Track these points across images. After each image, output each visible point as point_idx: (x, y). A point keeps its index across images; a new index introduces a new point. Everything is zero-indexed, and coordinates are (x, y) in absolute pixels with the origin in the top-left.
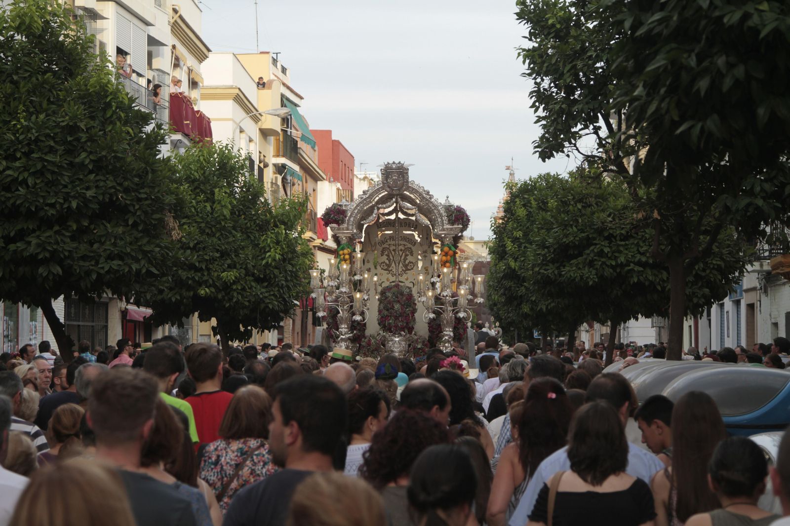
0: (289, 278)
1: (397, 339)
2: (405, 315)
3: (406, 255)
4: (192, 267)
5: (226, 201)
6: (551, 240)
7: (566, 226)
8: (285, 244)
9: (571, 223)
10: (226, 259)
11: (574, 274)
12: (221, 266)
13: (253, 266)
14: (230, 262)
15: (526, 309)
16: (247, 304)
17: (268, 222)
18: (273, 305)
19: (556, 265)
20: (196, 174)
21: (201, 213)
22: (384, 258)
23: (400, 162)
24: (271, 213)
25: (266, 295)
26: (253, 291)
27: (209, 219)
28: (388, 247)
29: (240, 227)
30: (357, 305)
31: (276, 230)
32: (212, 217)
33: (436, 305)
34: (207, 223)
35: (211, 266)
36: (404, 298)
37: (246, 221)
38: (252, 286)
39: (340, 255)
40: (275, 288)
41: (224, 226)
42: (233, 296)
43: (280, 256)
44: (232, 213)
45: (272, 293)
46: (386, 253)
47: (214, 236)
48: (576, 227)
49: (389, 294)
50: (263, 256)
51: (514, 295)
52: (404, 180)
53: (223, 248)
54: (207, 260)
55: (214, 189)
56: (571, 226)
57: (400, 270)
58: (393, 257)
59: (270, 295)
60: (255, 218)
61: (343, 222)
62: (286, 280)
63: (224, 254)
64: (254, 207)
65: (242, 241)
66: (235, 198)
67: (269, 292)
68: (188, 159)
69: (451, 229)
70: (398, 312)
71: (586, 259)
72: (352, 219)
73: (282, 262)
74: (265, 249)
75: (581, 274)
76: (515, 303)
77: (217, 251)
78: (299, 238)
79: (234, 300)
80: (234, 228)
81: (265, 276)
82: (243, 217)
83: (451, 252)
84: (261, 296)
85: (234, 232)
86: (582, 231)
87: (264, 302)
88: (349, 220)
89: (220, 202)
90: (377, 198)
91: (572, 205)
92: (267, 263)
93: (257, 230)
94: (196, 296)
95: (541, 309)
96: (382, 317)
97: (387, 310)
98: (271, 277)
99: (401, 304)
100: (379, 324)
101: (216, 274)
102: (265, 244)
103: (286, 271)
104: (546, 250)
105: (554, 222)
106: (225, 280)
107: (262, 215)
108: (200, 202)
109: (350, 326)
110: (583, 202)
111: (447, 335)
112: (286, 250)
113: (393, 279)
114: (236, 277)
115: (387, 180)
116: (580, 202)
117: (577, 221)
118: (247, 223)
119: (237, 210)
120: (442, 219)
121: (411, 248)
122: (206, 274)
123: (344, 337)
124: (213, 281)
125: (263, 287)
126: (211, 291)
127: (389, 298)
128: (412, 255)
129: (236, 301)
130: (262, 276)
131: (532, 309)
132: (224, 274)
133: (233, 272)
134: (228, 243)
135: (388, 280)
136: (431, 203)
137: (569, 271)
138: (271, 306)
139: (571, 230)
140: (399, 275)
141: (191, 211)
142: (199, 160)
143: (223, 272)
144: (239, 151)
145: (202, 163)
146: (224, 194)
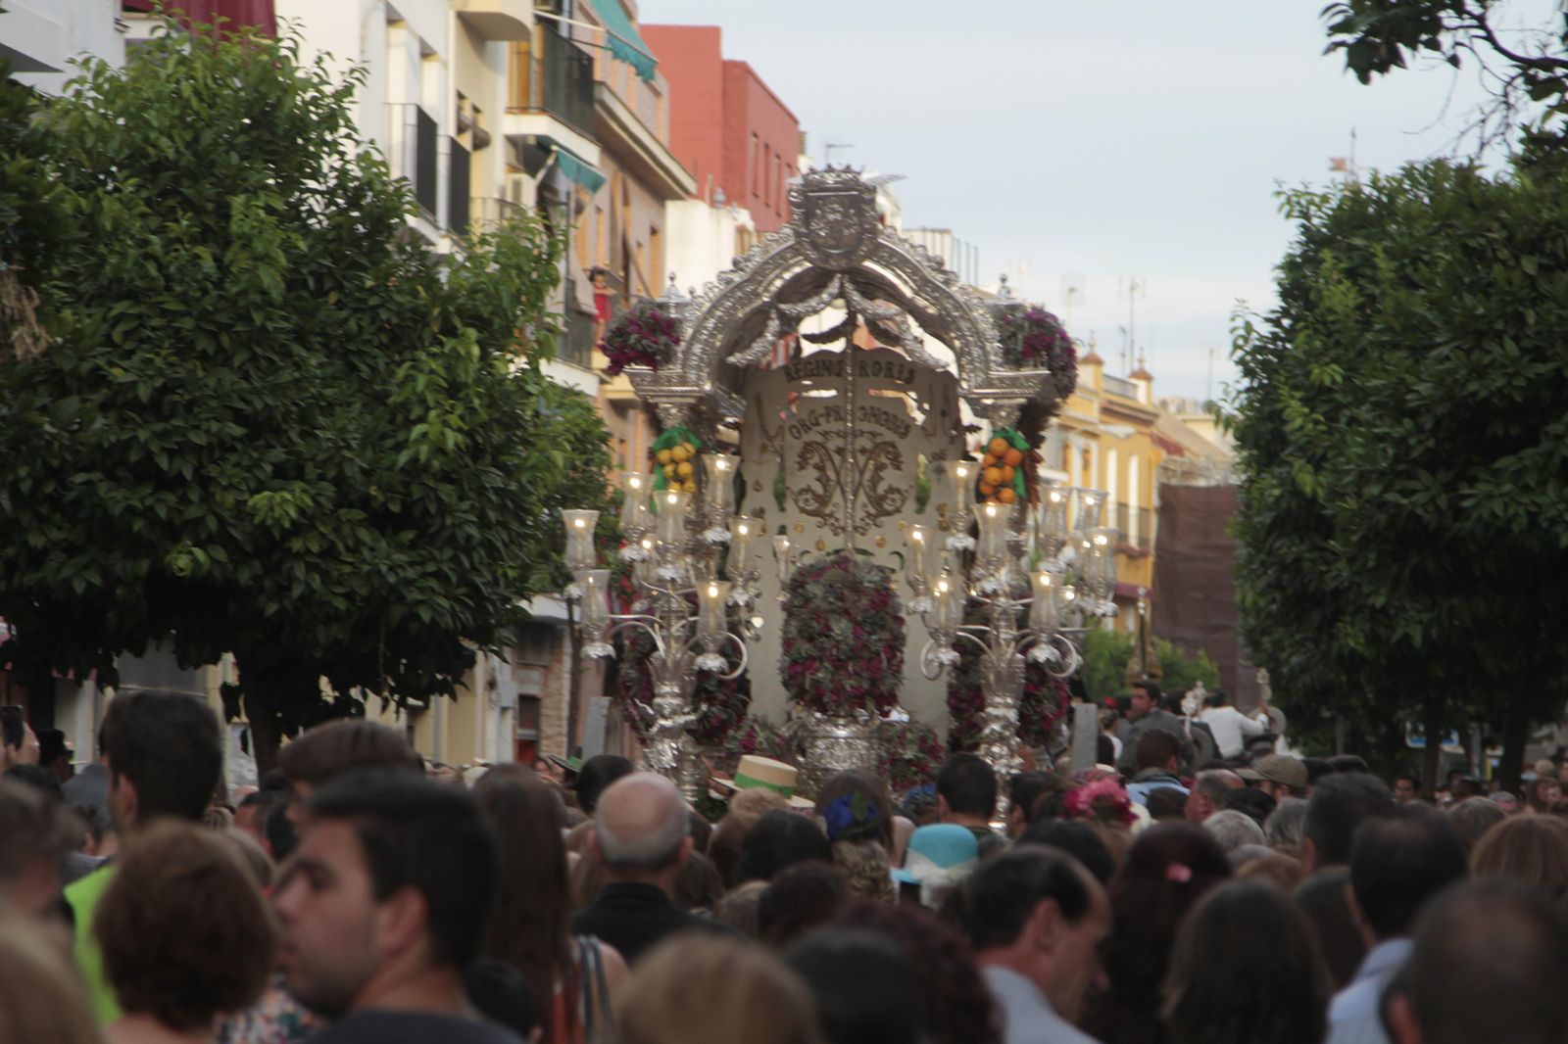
0: (492, 516)
1: (842, 733)
2: (866, 655)
3: (880, 467)
4: (147, 473)
5: (270, 242)
6: (1424, 388)
7: (1480, 335)
8: (479, 395)
9: (1499, 326)
10: (269, 446)
11: (1506, 506)
12: (249, 469)
13: (363, 471)
14: (284, 457)
15: (1352, 637)
16: (341, 604)
17: (421, 317)
18: (435, 608)
19: (1444, 476)
20: (164, 142)
21: (181, 282)
22: (809, 478)
23: (848, 170)
24: (431, 282)
25: (411, 573)
26: (364, 561)
27: (208, 304)
28: (819, 439)
29: (323, 334)
30: (712, 622)
31: (450, 344)
32: (221, 297)
33: (966, 621)
34: (204, 316)
35: (213, 470)
36: (865, 601)
37: (343, 314)
38: (359, 542)
39: (663, 465)
40: (440, 549)
41: (263, 328)
42: (291, 579)
43: (460, 438)
44: (293, 283)
45: (431, 568)
46: (816, 459)
47: (227, 362)
48: (1516, 339)
49: (814, 589)
50: (401, 437)
51: (1312, 588)
52: (861, 225)
53: (259, 405)
54: (198, 449)
55: (229, 198)
56: (1499, 336)
57: (860, 514)
58: (837, 473)
59: (425, 575)
60: (374, 301)
61: (668, 357)
62: (484, 523)
63: (260, 428)
64: (375, 263)
65: (326, 382)
66: (306, 230)
67: (422, 564)
68: (137, 90)
69: (1014, 382)
70: (843, 647)
71: (1549, 455)
72: (697, 349)
73: (468, 461)
74: (409, 411)
75: (1533, 509)
76: (1316, 617)
77: (239, 417)
78: (530, 376)
79: (297, 591)
80: (300, 336)
81: (407, 507)
82: (333, 297)
83: (1014, 455)
84: (392, 579)
85: (297, 349)
86: (1538, 355)
87: (402, 598)
88: (687, 353)
89: (247, 242)
90: (778, 283)
91: (1504, 263)
92: (415, 460)
93: (381, 346)
94: (161, 575)
95: (1407, 637)
96: (794, 662)
97: (811, 639)
98: (426, 511)
99: (852, 620)
100: (786, 684)
101: (230, 499)
102: (407, 391)
103: (481, 491)
104: (1408, 423)
105: (1438, 323)
106: (263, 522)
107: (400, 292)
108: (179, 240)
109: (690, 689)
110: (1542, 254)
111: (997, 718)
112: (484, 415)
113: (834, 542)
114: (301, 511)
115: (807, 224)
116: (1531, 253)
117: (1520, 319)
118: (346, 320)
119: (311, 273)
120: (983, 348)
121: (892, 445)
122: (194, 496)
123: (668, 723)
124: (221, 521)
125: (401, 547)
126: (214, 561)
127: (817, 602)
128: (898, 468)
129: (302, 597)
130: (395, 508)
131: (1373, 639)
132: (260, 500)
133: (292, 492)
134: (276, 390)
135: (819, 545)
136: (950, 297)
137: (1490, 497)
138: (426, 615)
139: (1496, 349)
140: (856, 529)
141: (146, 276)
142: (178, 92)
143: (257, 491)
144: (319, 61)
145: (187, 105)
146: (262, 213)
